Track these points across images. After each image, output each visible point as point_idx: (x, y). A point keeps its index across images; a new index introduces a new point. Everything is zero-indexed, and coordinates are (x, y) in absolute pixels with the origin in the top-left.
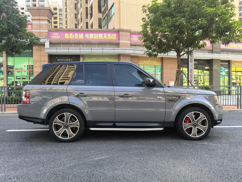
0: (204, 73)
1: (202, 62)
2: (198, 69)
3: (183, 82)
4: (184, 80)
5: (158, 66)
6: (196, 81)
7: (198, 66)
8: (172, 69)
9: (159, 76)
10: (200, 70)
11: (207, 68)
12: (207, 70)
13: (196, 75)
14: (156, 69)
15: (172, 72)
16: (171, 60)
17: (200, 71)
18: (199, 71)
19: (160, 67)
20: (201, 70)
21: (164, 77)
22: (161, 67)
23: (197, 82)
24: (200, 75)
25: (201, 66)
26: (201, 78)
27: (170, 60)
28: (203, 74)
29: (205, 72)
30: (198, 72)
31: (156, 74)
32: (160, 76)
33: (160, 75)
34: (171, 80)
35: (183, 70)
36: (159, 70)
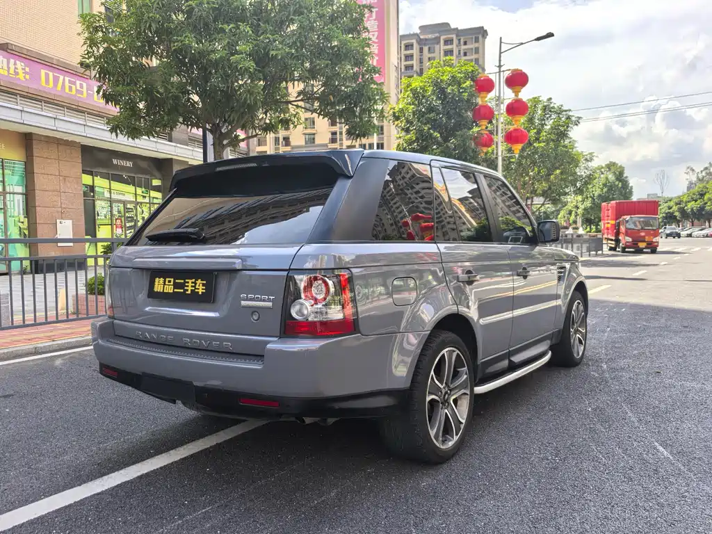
0: (149, 196)
1: (144, 164)
2: (134, 185)
3: (98, 222)
4: (98, 215)
5: (14, 163)
6: (131, 221)
7: (136, 176)
8: (65, 179)
9: (19, 200)
10: (141, 187)
11: (156, 182)
12: (157, 189)
13: (131, 202)
14: (6, 171)
15: (62, 190)
16: (60, 147)
17: (139, 191)
18: (137, 190)
19: (20, 168)
20: (143, 189)
21: (37, 204)
22: (25, 168)
23: (133, 224)
24: (141, 203)
25: (144, 176)
26: (143, 212)
27: (56, 145)
28: (147, 200)
29: (153, 194)
30: (136, 194)
31: (8, 189)
32: (20, 198)
33: (21, 196)
34: (63, 216)
35: (95, 185)
36: (16, 178)
